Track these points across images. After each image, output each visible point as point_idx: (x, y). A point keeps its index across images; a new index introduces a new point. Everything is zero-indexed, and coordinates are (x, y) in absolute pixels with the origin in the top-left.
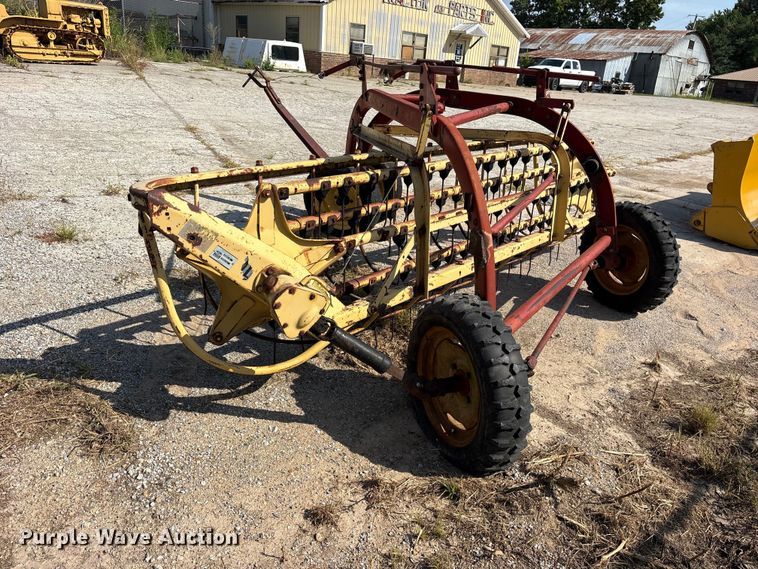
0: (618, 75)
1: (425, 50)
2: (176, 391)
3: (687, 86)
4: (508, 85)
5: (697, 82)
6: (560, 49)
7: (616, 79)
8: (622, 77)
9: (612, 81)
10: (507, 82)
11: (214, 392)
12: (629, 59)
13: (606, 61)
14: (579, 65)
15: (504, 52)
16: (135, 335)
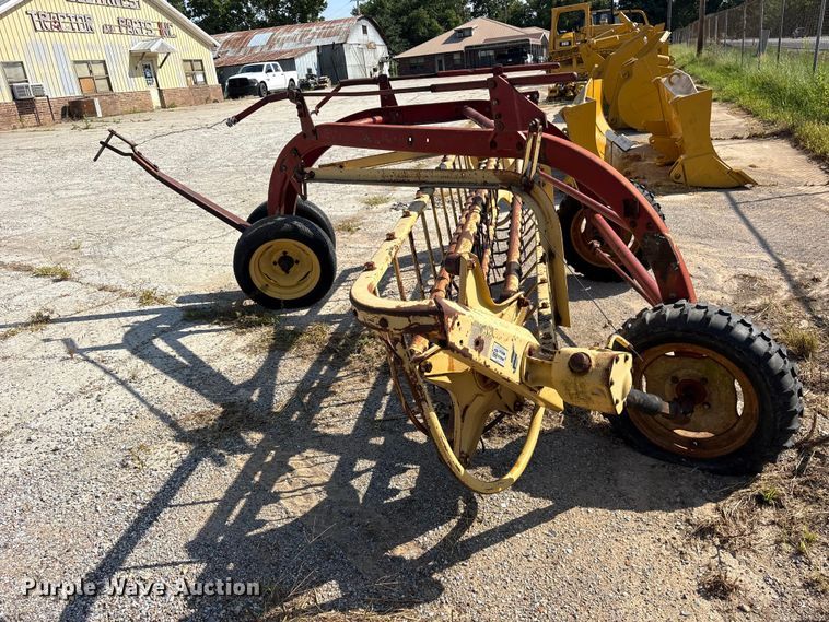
0: (309, 70)
1: (108, 78)
2: (408, 551)
3: (375, 70)
4: (215, 101)
5: (381, 64)
6: (241, 53)
7: (310, 76)
8: (314, 72)
9: (308, 78)
10: (213, 98)
11: (443, 531)
12: (315, 53)
13: (293, 59)
14: (279, 67)
15: (197, 66)
16: (259, 517)
